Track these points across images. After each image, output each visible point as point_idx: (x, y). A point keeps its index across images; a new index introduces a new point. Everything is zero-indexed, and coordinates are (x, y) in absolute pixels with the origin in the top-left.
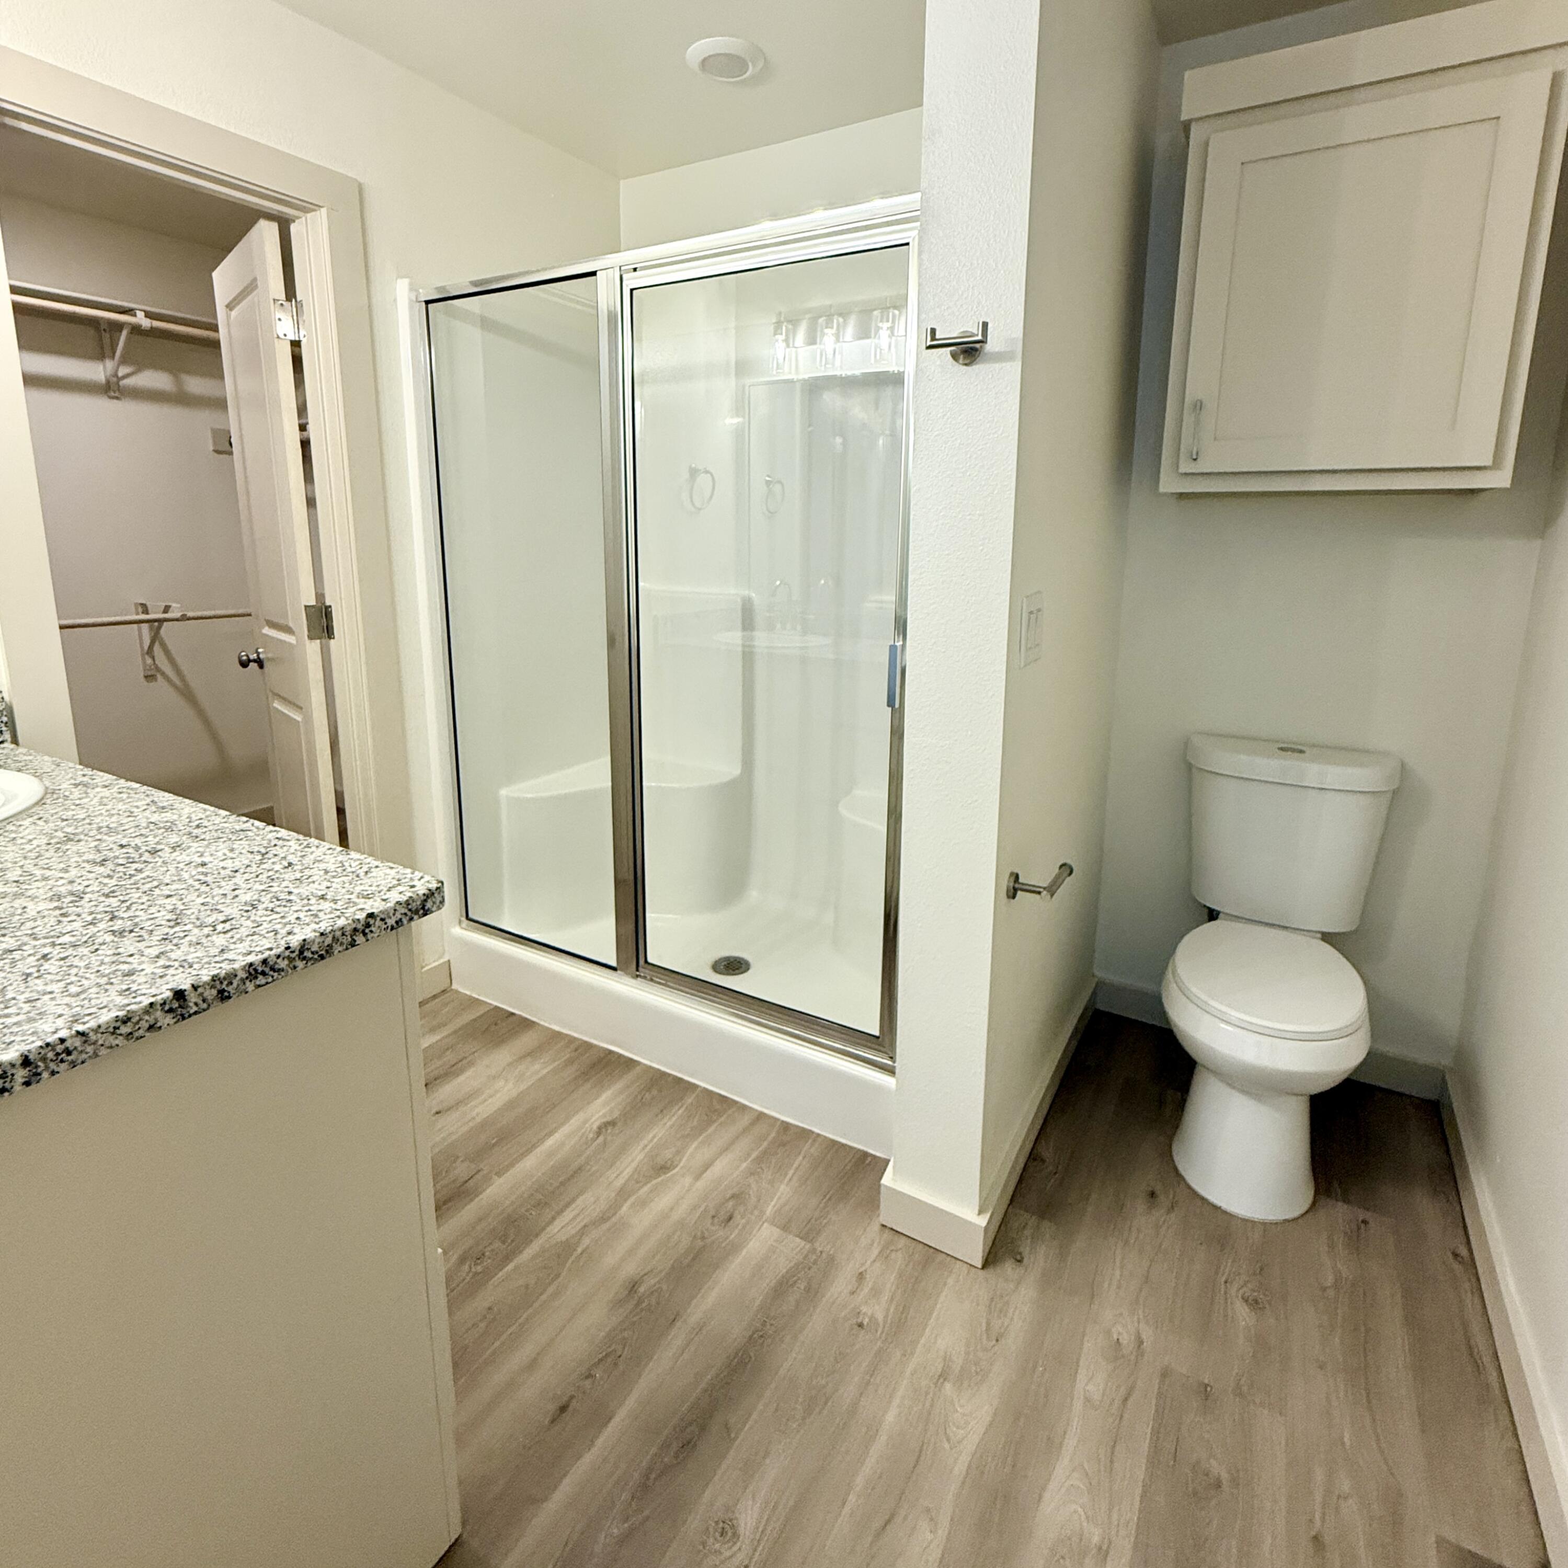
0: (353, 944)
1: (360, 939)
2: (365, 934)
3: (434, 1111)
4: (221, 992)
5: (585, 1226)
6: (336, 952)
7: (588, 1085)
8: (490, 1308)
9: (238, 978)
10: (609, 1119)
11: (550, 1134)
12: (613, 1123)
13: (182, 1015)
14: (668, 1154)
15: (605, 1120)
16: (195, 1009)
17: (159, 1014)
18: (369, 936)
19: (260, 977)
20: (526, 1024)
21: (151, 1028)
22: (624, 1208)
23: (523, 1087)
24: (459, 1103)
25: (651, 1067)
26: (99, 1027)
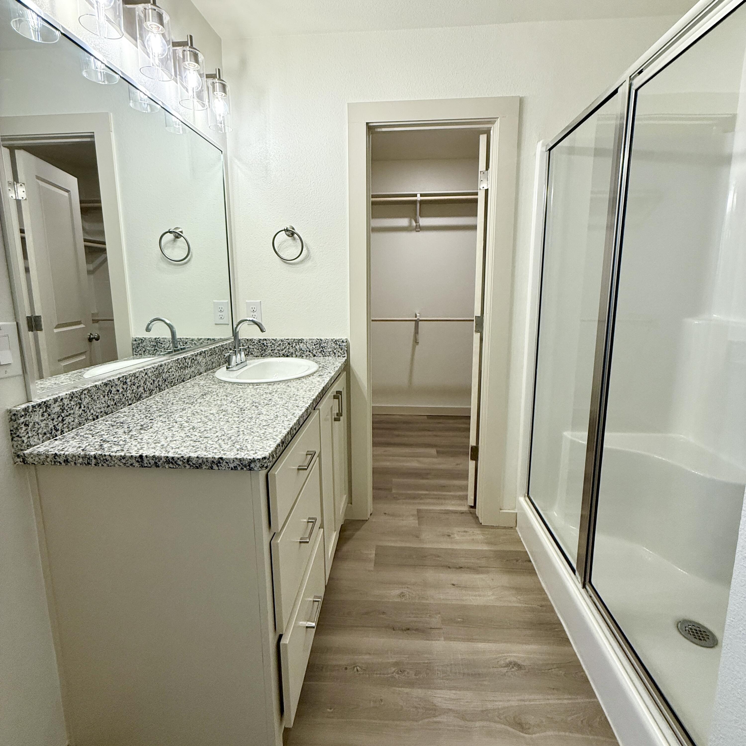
0: (212, 468)
1: (215, 467)
2: (218, 466)
3: (453, 583)
4: (156, 463)
5: (450, 710)
6: (204, 468)
7: (528, 632)
8: (381, 700)
9: (162, 460)
10: (520, 662)
11: (484, 641)
12: (519, 667)
13: (142, 465)
14: (531, 719)
15: (516, 660)
16: (146, 465)
17: (134, 461)
18: (220, 468)
19: (171, 464)
20: (532, 572)
21: (131, 465)
22: (478, 724)
23: (498, 604)
24: (465, 588)
25: (575, 655)
26: (116, 456)
